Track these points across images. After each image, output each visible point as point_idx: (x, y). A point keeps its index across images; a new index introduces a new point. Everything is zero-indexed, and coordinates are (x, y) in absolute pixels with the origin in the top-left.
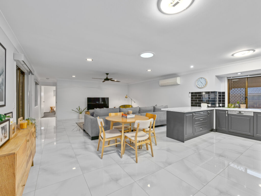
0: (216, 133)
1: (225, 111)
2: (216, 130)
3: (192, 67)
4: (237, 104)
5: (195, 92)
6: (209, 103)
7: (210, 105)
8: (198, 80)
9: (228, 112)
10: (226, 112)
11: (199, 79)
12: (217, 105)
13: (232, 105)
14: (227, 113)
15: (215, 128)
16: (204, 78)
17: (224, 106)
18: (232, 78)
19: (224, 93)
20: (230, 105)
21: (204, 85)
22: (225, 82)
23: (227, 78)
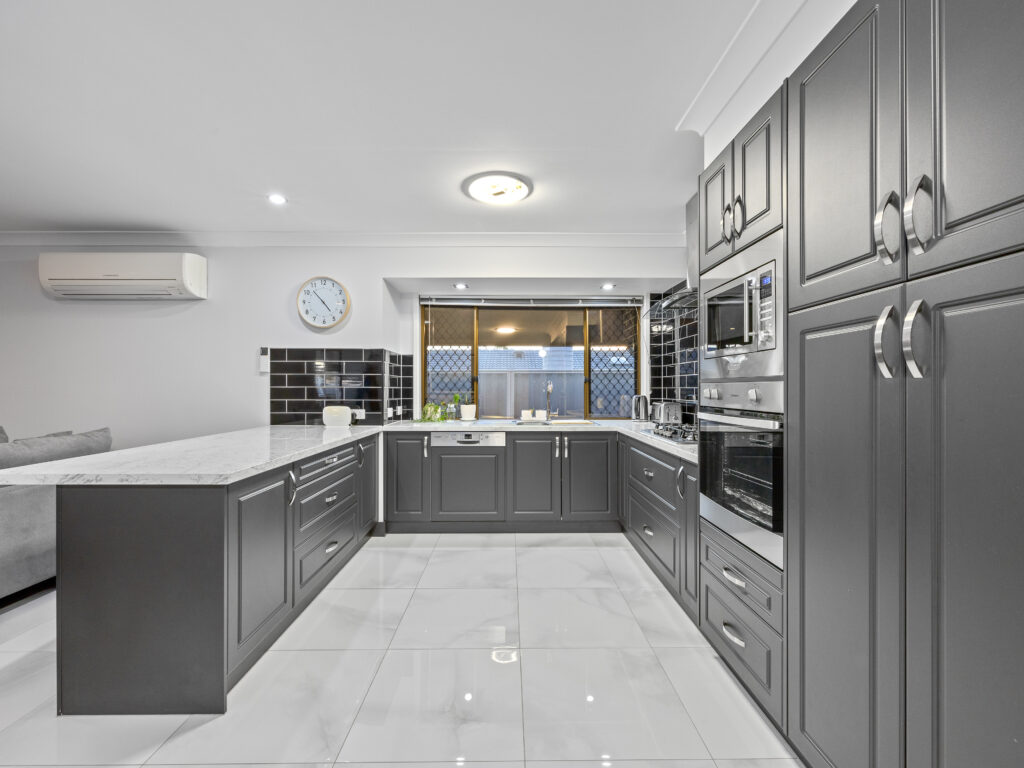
0: (388, 536)
1: (420, 437)
2: (389, 527)
3: (277, 199)
4: (452, 406)
5: (289, 350)
6: (358, 405)
7: (361, 414)
8: (309, 287)
9: (429, 441)
10: (423, 440)
11: (312, 281)
12: (389, 412)
13: (436, 411)
14: (426, 443)
15: (381, 519)
16: (334, 282)
17: (408, 415)
18: (434, 303)
19: (408, 360)
20: (430, 409)
21: (338, 316)
22: (412, 313)
23: (421, 299)
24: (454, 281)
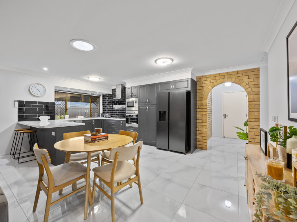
11: (34, 84)
16: (41, 85)
18: (57, 91)
21: (42, 94)
24: (67, 88)
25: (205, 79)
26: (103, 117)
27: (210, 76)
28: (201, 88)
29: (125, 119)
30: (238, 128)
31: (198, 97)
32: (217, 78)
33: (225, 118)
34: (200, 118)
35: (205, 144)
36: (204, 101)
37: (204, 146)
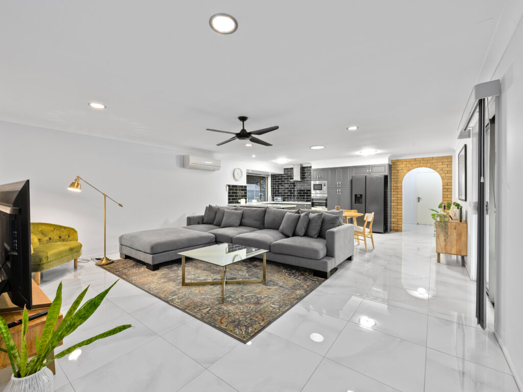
5: (232, 185)
11: (236, 169)
16: (240, 169)
21: (240, 178)
25: (401, 163)
26: (273, 200)
27: (406, 161)
28: (396, 171)
29: (310, 203)
30: (433, 210)
31: (392, 180)
32: (412, 163)
33: (419, 201)
34: (395, 201)
35: (400, 226)
36: (399, 185)
37: (398, 228)
